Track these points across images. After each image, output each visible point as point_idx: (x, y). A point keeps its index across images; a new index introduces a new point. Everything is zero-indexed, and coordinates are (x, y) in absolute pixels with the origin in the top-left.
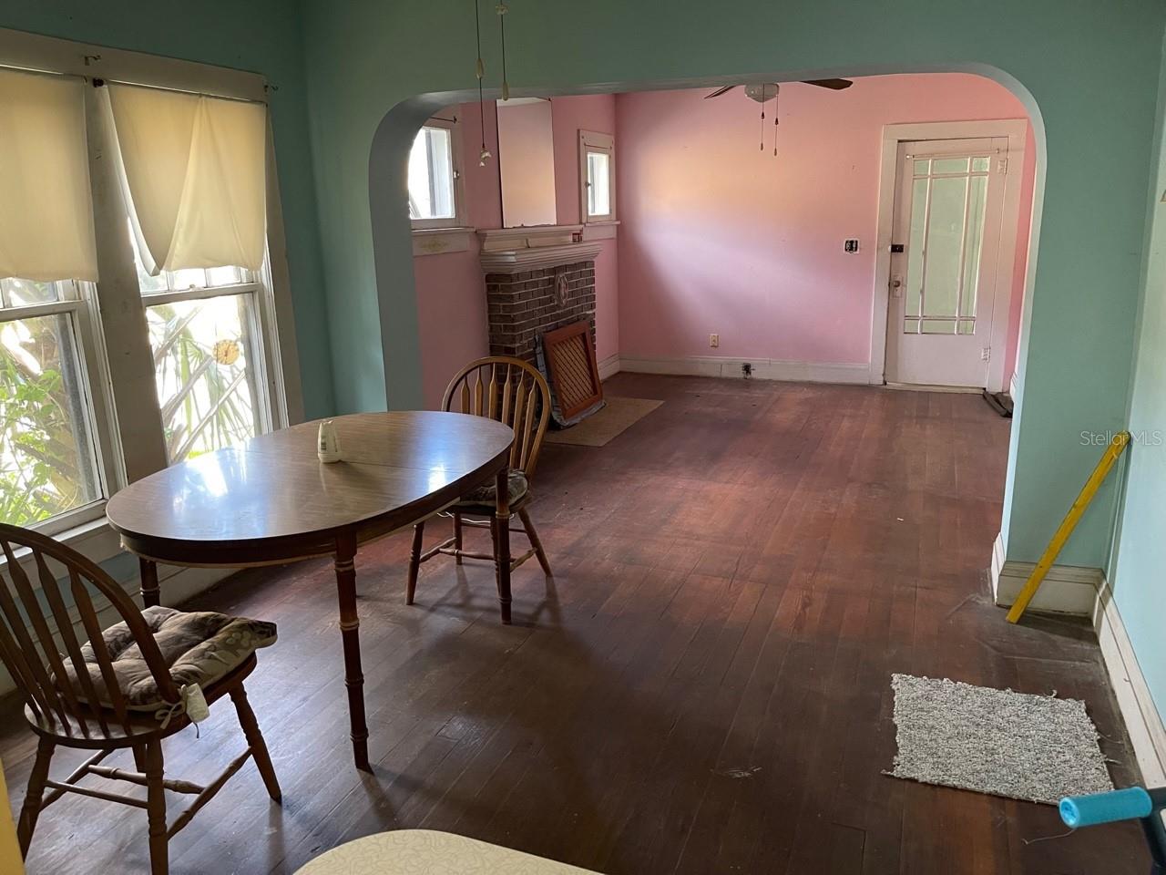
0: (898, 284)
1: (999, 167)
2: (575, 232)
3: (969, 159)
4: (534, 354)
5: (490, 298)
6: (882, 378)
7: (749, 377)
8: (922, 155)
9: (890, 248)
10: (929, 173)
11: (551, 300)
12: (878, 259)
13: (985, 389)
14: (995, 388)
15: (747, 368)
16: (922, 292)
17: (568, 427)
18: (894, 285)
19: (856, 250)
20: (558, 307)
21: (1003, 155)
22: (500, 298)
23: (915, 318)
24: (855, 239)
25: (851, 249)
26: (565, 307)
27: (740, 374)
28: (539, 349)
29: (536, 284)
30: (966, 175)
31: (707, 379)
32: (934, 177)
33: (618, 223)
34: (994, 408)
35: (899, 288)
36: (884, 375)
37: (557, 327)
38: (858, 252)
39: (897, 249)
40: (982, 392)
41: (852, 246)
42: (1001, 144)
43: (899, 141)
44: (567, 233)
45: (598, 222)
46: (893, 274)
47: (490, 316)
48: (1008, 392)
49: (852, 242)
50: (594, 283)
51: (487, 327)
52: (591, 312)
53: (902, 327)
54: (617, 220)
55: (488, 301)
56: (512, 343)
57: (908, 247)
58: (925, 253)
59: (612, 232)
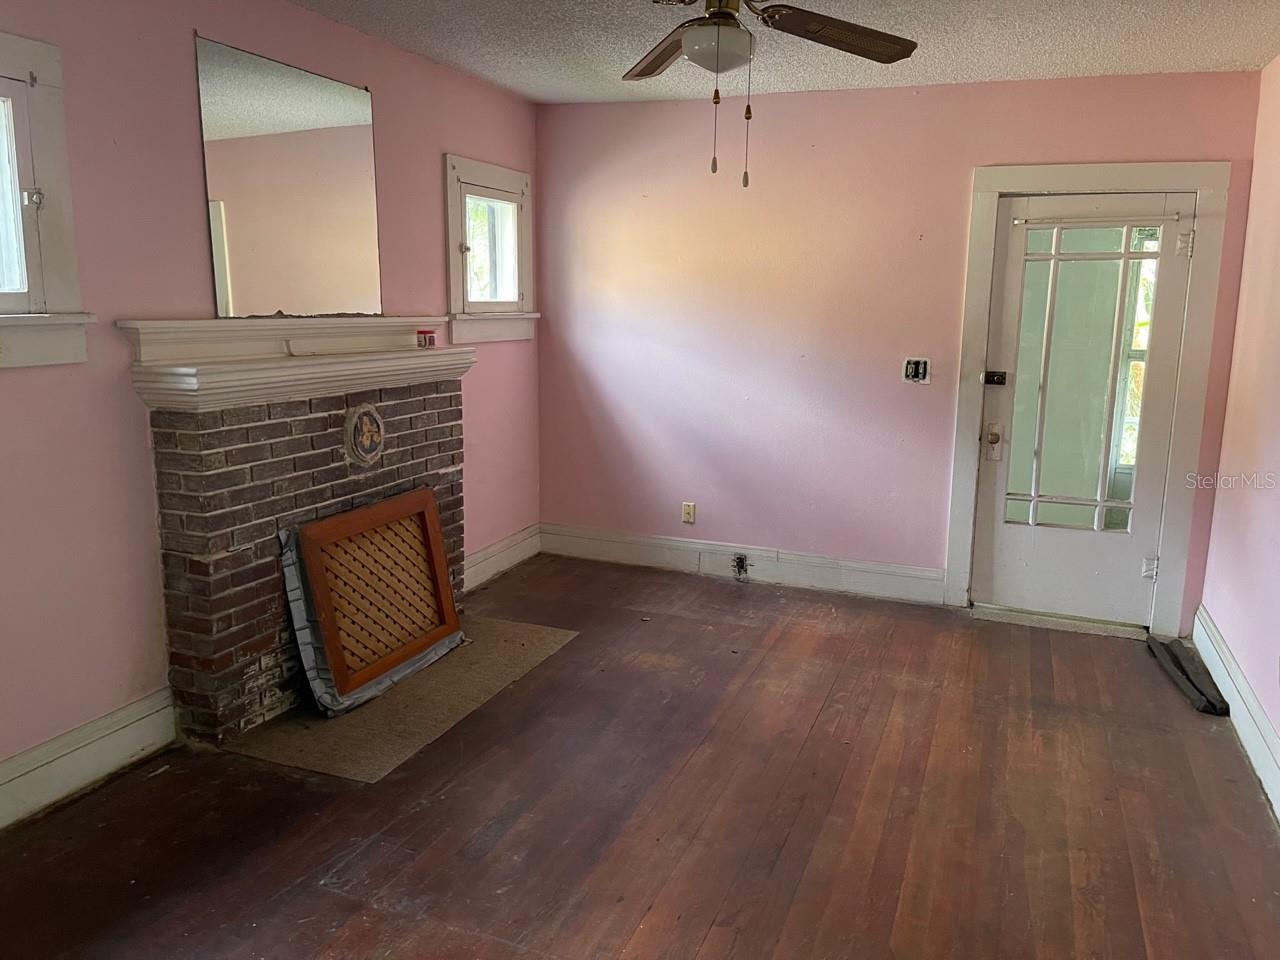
0: (995, 439)
1: (1179, 244)
2: (421, 329)
3: (1125, 229)
4: (278, 566)
5: (161, 460)
6: (966, 597)
7: (743, 576)
8: (1042, 221)
9: (982, 377)
10: (1053, 252)
11: (334, 456)
12: (963, 393)
13: (1147, 628)
14: (1167, 628)
15: (741, 563)
16: (1037, 454)
17: (348, 710)
18: (989, 439)
19: (924, 377)
20: (356, 468)
21: (1186, 224)
22: (178, 461)
23: (1025, 498)
24: (922, 359)
25: (916, 375)
26: (373, 467)
27: (728, 572)
28: (290, 557)
29: (285, 429)
30: (1119, 256)
31: (676, 577)
32: (1061, 257)
33: (538, 315)
34: (1175, 684)
35: (996, 446)
36: (969, 590)
37: (349, 507)
38: (927, 380)
39: (995, 379)
40: (1144, 636)
41: (917, 370)
42: (1184, 204)
43: (1002, 195)
44: (407, 330)
45: (489, 314)
46: (986, 424)
47: (161, 496)
48: (1190, 637)
49: (917, 364)
50: (460, 418)
51: (156, 520)
52: (451, 469)
53: (1002, 513)
54: (538, 311)
55: (158, 464)
56: (202, 554)
57: (1014, 376)
58: (1043, 388)
59: (526, 331)
